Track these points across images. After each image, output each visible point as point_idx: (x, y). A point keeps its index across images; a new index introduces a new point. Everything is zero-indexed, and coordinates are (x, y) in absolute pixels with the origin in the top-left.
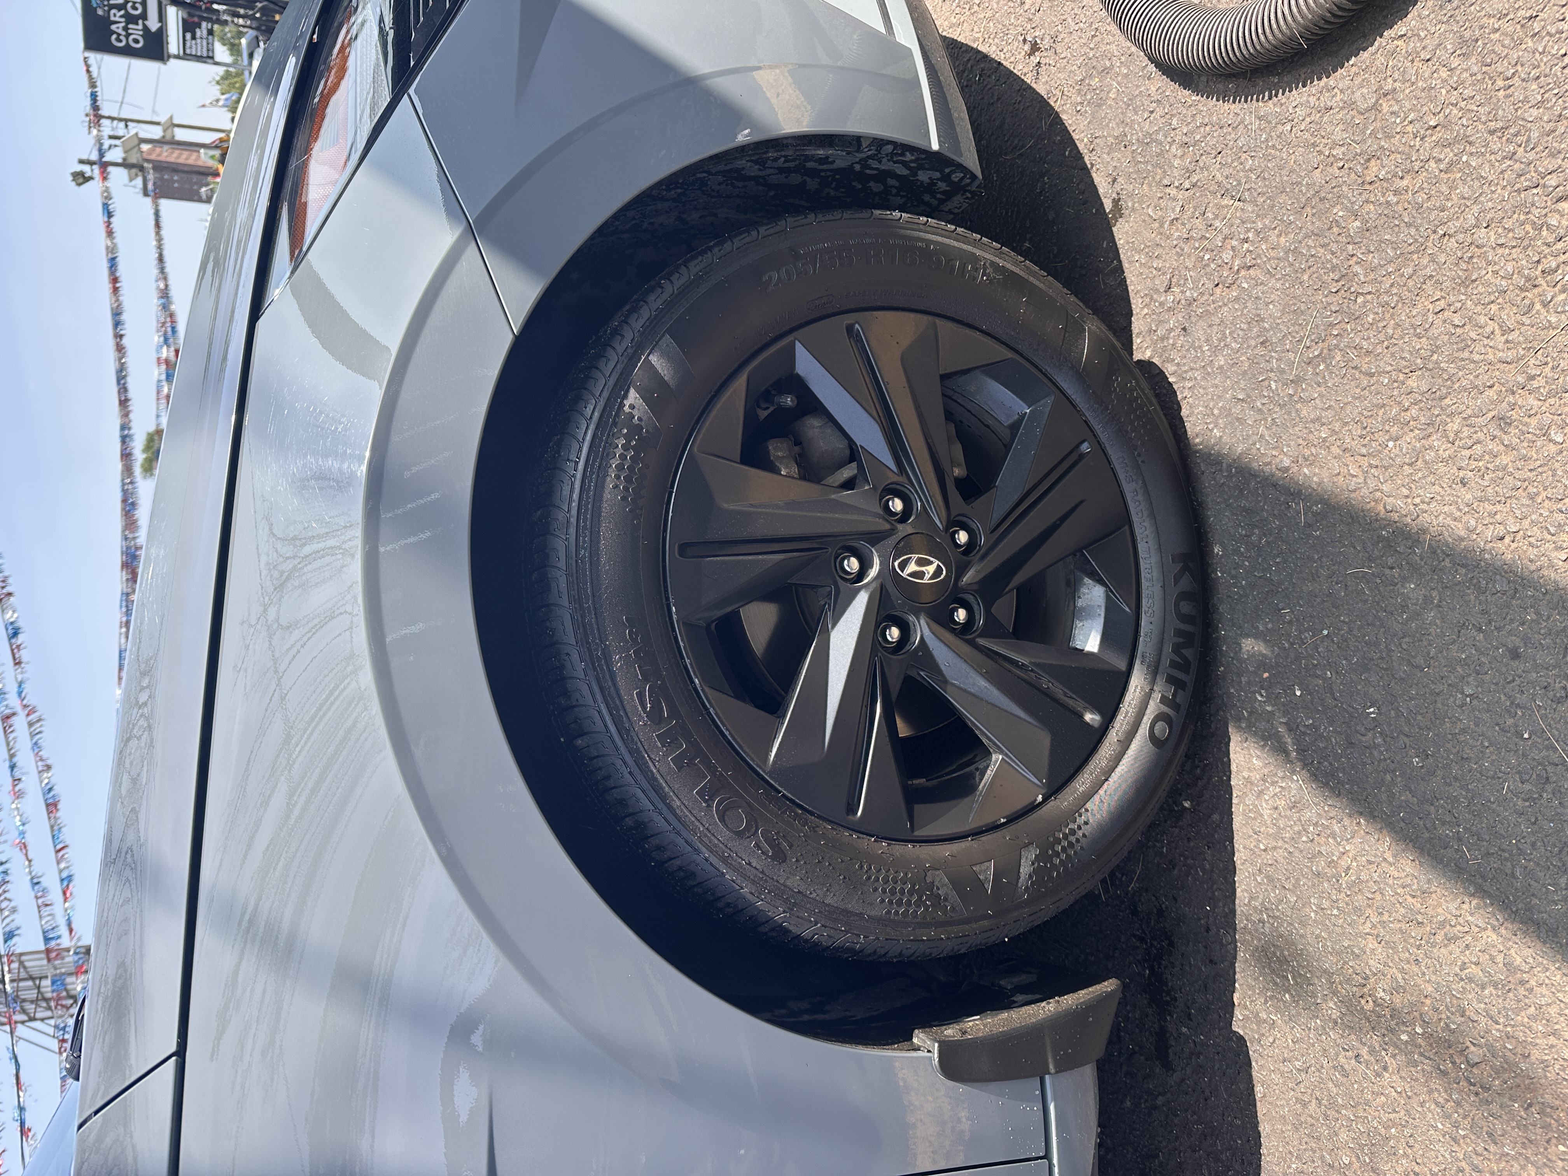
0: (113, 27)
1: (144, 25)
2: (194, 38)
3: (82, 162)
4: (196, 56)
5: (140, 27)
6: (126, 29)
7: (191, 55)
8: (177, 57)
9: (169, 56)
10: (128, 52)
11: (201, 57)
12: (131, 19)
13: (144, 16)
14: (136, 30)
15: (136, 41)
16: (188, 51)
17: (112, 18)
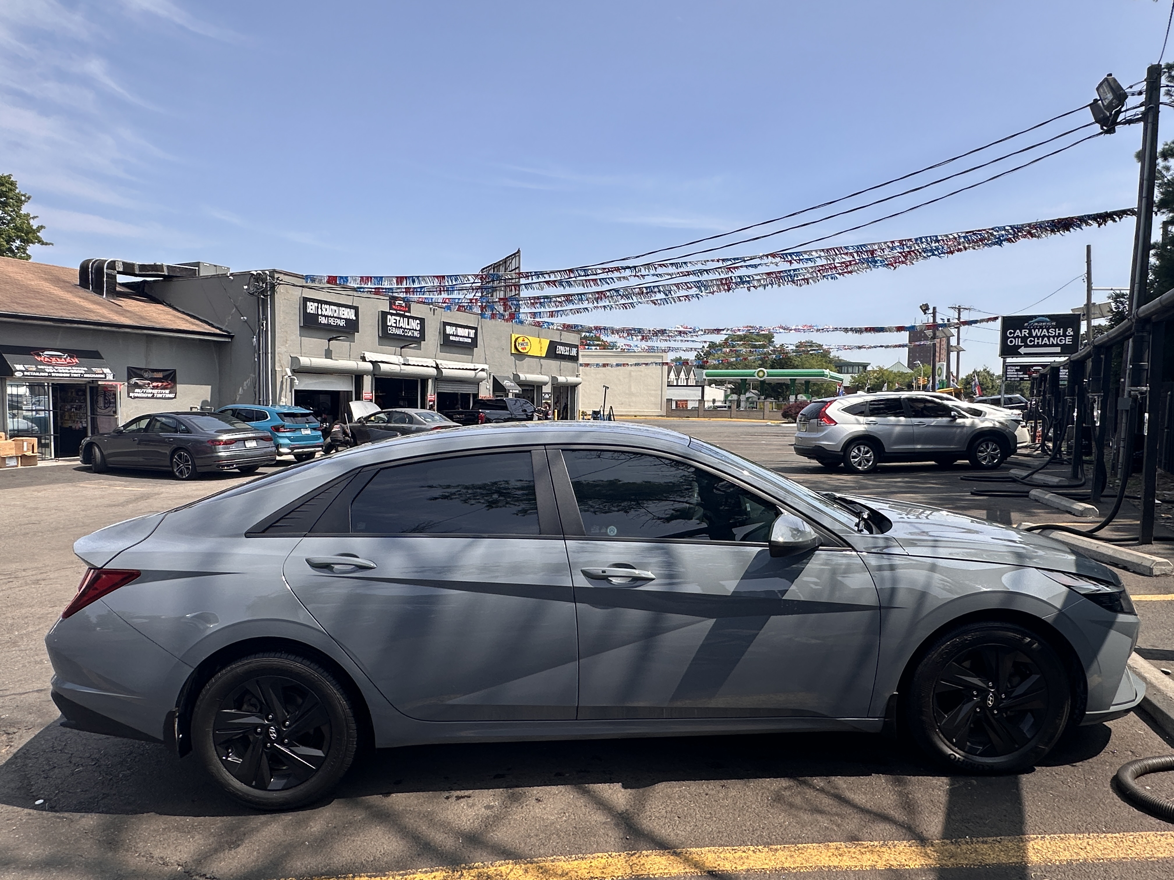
0: (1018, 331)
1: (1022, 346)
2: (1017, 370)
3: (934, 308)
4: (1007, 372)
5: (1020, 344)
6: (1018, 337)
7: (1007, 369)
8: (1004, 362)
9: (1004, 358)
10: (1004, 338)
11: (1007, 374)
12: (1024, 339)
13: (1026, 346)
14: (1018, 342)
15: (1011, 342)
16: (1009, 368)
17: (1023, 331)
